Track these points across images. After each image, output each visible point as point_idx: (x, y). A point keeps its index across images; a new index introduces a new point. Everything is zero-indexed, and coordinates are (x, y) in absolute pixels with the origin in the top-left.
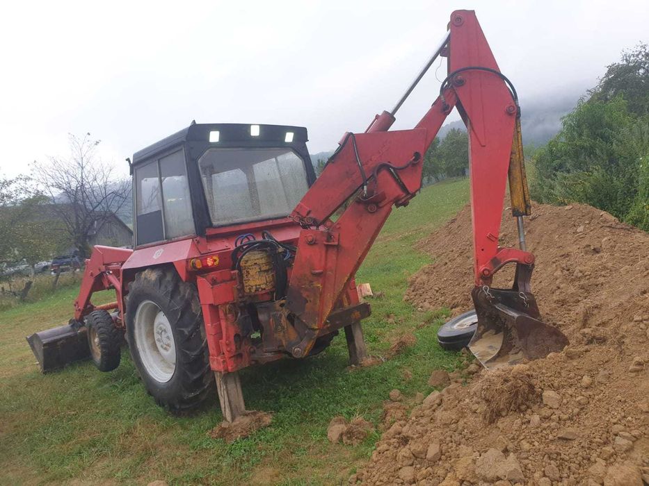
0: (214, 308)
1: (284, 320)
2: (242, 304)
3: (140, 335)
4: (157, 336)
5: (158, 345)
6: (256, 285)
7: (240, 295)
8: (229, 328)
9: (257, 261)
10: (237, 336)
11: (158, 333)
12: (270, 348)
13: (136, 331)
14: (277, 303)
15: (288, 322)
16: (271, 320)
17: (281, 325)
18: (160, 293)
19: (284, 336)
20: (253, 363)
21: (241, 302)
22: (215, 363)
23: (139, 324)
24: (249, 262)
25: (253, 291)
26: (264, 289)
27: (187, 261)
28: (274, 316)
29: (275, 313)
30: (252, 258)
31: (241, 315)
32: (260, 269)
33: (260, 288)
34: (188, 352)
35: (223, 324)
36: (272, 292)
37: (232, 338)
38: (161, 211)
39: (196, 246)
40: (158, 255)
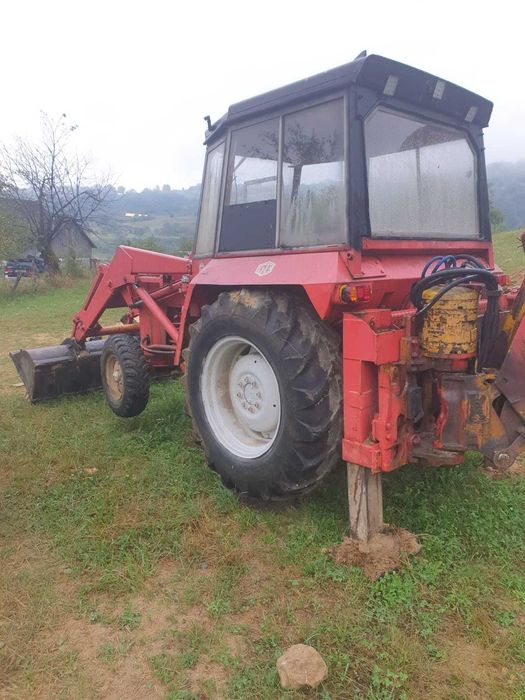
0: (372, 369)
1: (487, 407)
2: (414, 369)
3: (209, 384)
4: (234, 389)
5: (237, 403)
6: (454, 344)
7: (415, 354)
8: (390, 403)
9: (463, 304)
10: (401, 416)
11: (240, 385)
12: (453, 445)
13: (204, 378)
14: (480, 378)
15: (493, 410)
16: (466, 402)
17: (480, 413)
18: (270, 330)
19: (482, 431)
20: (416, 460)
21: (412, 365)
22: (355, 451)
23: (210, 368)
24: (450, 303)
25: (447, 351)
26: (466, 352)
27: (336, 286)
28: (472, 397)
29: (474, 392)
30: (458, 297)
31: (409, 386)
32: (466, 317)
33: (460, 349)
35: (384, 397)
36: (474, 359)
37: (395, 420)
38: (275, 201)
39: (346, 265)
40: (265, 270)
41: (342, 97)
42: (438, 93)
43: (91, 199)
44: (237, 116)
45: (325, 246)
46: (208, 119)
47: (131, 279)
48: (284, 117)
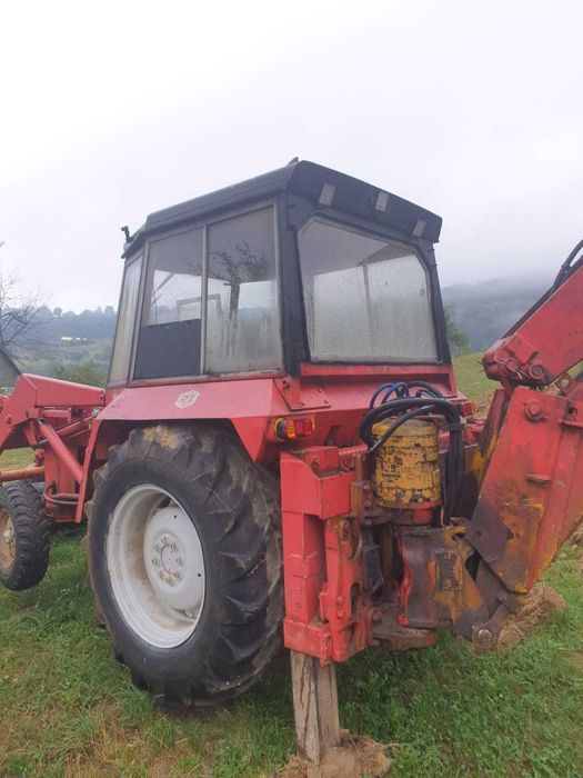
1: (459, 569)
2: (369, 523)
3: (117, 546)
4: (149, 554)
5: (152, 571)
6: (413, 490)
7: (369, 503)
8: (341, 569)
9: (420, 441)
10: (355, 586)
11: (157, 548)
12: (421, 621)
13: (111, 539)
14: (448, 532)
15: (467, 572)
16: (433, 564)
17: (452, 577)
18: (191, 475)
19: (455, 600)
20: (376, 643)
21: (367, 518)
23: (118, 527)
24: (404, 439)
25: (406, 500)
26: (428, 500)
27: (269, 420)
28: (439, 556)
29: (442, 551)
30: (413, 432)
31: (364, 544)
32: (425, 456)
33: (421, 496)
34: (235, 601)
35: (333, 561)
36: (439, 508)
37: (347, 591)
38: (199, 321)
39: (281, 394)
40: (187, 401)
41: (271, 206)
42: (381, 205)
43: (15, 321)
44: (156, 225)
45: (258, 373)
46: (125, 229)
47: (34, 413)
48: (208, 226)
